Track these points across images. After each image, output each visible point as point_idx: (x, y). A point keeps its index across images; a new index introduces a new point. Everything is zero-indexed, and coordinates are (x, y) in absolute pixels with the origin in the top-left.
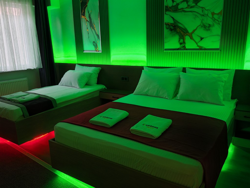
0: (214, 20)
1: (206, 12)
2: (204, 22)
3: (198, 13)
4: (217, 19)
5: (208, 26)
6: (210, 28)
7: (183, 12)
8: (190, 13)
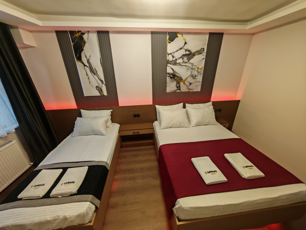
0: (198, 72)
1: (194, 67)
2: (192, 73)
3: (189, 67)
4: (200, 72)
5: (194, 76)
6: (196, 77)
7: (180, 66)
8: (184, 67)
